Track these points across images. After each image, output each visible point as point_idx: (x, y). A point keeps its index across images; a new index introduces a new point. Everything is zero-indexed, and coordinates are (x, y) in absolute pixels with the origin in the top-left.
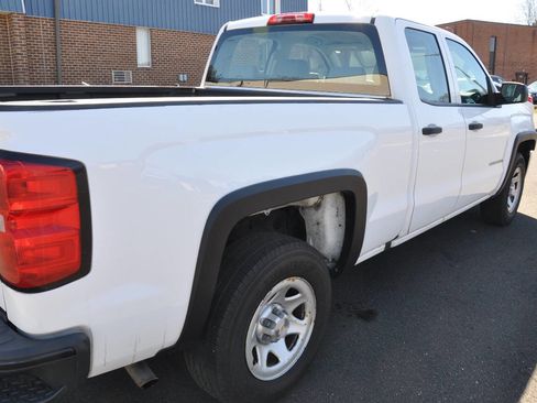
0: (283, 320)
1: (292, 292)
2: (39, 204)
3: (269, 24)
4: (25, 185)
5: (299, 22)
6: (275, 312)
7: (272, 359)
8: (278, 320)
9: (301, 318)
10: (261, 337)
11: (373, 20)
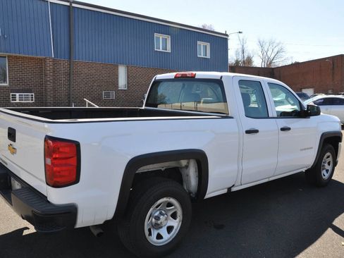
0: (164, 218)
1: (170, 205)
2: (63, 156)
3: (175, 77)
4: (59, 149)
5: (189, 77)
6: (161, 214)
7: (159, 237)
8: (161, 217)
9: (175, 219)
10: (154, 224)
11: (221, 77)
